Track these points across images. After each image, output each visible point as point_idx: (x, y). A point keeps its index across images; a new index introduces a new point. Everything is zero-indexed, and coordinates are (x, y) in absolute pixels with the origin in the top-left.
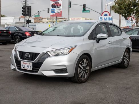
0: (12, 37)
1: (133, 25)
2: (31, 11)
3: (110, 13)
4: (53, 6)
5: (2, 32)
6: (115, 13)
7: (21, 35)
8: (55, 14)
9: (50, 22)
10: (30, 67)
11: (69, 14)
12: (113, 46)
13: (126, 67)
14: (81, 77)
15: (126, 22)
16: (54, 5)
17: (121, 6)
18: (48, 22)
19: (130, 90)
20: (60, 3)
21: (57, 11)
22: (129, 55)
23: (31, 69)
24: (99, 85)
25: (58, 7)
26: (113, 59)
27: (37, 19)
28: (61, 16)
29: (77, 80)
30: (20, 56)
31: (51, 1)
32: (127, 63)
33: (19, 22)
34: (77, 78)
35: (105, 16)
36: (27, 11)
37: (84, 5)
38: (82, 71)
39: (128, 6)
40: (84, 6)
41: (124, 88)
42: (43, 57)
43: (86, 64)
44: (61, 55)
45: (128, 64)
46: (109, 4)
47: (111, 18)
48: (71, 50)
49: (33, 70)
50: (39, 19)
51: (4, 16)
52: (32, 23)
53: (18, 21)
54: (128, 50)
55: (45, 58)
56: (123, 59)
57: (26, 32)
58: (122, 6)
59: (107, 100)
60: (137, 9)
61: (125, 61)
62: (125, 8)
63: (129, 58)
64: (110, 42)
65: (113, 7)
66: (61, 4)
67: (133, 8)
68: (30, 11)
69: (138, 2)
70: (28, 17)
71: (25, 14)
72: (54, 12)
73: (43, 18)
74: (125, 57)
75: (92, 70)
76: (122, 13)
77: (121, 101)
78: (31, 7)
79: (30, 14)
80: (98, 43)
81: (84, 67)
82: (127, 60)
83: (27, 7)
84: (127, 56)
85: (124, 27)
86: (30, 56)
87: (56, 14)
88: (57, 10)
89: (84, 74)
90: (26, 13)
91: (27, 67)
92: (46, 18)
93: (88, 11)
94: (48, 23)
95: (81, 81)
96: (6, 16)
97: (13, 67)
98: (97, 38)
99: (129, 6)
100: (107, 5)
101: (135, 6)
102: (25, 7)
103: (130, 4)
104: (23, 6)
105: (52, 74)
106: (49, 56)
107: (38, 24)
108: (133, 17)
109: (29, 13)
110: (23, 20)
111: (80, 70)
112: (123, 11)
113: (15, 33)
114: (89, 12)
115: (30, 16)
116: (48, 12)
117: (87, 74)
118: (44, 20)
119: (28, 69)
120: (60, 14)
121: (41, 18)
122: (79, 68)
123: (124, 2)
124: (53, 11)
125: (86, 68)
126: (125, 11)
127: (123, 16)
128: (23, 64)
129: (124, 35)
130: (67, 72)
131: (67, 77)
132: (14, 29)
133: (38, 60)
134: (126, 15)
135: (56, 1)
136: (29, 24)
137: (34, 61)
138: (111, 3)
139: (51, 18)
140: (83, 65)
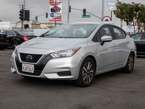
0: (10, 42)
2: (29, 16)
3: (111, 18)
4: (52, 10)
6: (117, 18)
7: (19, 39)
8: (54, 18)
9: (48, 27)
10: (31, 69)
11: (68, 18)
12: (118, 50)
13: (131, 71)
14: (85, 80)
15: (127, 28)
16: (54, 9)
19: (137, 94)
20: (59, 7)
21: (56, 15)
22: (133, 59)
23: (33, 72)
24: (104, 89)
25: (57, 12)
26: (117, 62)
27: (35, 24)
28: (60, 21)
30: (21, 58)
31: (50, 5)
32: (131, 67)
36: (25, 15)
37: (84, 10)
38: (86, 74)
39: (130, 10)
40: (84, 11)
41: (131, 92)
42: (46, 59)
43: (90, 67)
44: (65, 57)
45: (133, 69)
46: (110, 8)
48: (76, 51)
50: (37, 25)
52: (29, 28)
53: (15, 26)
54: (132, 54)
55: (48, 60)
56: (128, 63)
57: (24, 36)
58: (124, 10)
59: (113, 104)
60: (139, 13)
61: (129, 66)
62: (127, 13)
63: (133, 62)
64: (114, 44)
65: (115, 11)
67: (135, 12)
69: (141, 7)
70: (26, 21)
71: (23, 18)
72: (53, 17)
73: (41, 23)
74: (129, 61)
75: (96, 74)
76: (124, 18)
77: (128, 104)
78: (29, 11)
79: (28, 19)
80: (103, 45)
81: (88, 69)
82: (131, 64)
83: (25, 11)
84: (131, 60)
86: (32, 58)
87: (55, 18)
89: (89, 77)
91: (29, 70)
92: (44, 24)
93: (89, 16)
94: (46, 28)
95: (85, 85)
97: (13, 70)
98: (102, 40)
99: (131, 11)
100: (107, 9)
101: (137, 11)
102: (23, 11)
103: (132, 9)
104: (21, 10)
105: (55, 76)
106: (52, 58)
107: (36, 29)
109: (27, 17)
110: (20, 26)
111: (84, 73)
112: (125, 15)
113: (13, 37)
115: (29, 20)
116: (47, 17)
117: (92, 77)
118: (41, 26)
119: (30, 72)
120: (60, 19)
121: (39, 23)
122: (83, 71)
123: (126, 6)
124: (52, 15)
125: (91, 71)
126: (126, 15)
127: (125, 21)
128: (25, 67)
129: (128, 38)
130: (70, 75)
131: (71, 80)
132: (12, 34)
133: (41, 63)
134: (128, 19)
135: (56, 5)
136: (26, 29)
137: (36, 63)
138: (112, 7)
139: (49, 23)
140: (87, 68)
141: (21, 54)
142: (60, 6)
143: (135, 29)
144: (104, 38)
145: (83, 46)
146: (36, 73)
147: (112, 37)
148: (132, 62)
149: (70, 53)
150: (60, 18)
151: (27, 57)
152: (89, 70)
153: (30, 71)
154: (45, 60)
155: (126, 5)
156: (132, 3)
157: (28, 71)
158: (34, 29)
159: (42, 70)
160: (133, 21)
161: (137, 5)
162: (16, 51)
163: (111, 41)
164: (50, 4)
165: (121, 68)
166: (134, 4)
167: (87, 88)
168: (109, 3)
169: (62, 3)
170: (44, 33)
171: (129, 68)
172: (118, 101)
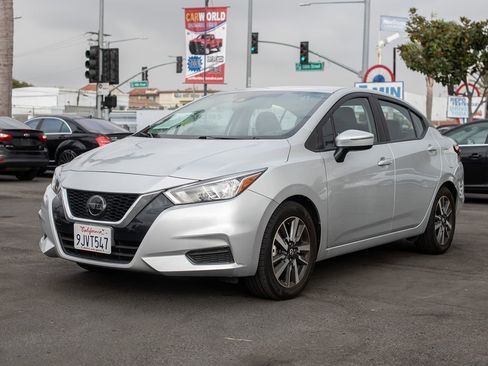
0: (51, 155)
1: (473, 111)
2: (117, 66)
3: (392, 71)
4: (195, 47)
5: (15, 137)
7: (81, 146)
8: (201, 75)
10: (104, 242)
11: (249, 74)
13: (443, 248)
14: (283, 277)
15: (450, 104)
16: (199, 43)
17: (429, 47)
18: (177, 106)
19: (450, 321)
20: (216, 37)
21: (208, 64)
22: (453, 207)
23: (108, 251)
24: (343, 306)
25: (211, 52)
26: (395, 218)
27: (142, 96)
28: (221, 82)
29: (268, 289)
30: (71, 206)
31: (187, 31)
32: (446, 235)
33: (75, 104)
34: (269, 281)
35: (375, 81)
36: (102, 65)
37: (302, 46)
38: (283, 257)
39: (453, 44)
40: (304, 48)
41: (432, 315)
42: (150, 207)
43: (300, 235)
44: (213, 200)
45: (451, 240)
46: (390, 39)
47: (399, 88)
48: (247, 183)
49: (117, 254)
50: (148, 96)
51: (25, 85)
52: (122, 108)
53: (73, 103)
54: (448, 190)
55: (157, 212)
56: (432, 220)
57: (98, 135)
58: (435, 46)
59: (366, 353)
60: (485, 55)
61: (438, 229)
62: (445, 53)
63: (452, 218)
64: (382, 159)
65: (402, 48)
66: (221, 40)
67: (472, 51)
68: (113, 67)
70: (106, 85)
71: (98, 74)
72: (199, 69)
73: (161, 90)
74: (439, 213)
75: (321, 256)
76: (434, 69)
77: (416, 355)
78: (117, 50)
79: (113, 76)
80: (342, 161)
81: (292, 242)
82: (444, 224)
83: (104, 51)
84: (444, 210)
85: (445, 119)
86: (104, 206)
87: (205, 74)
88: (206, 62)
89: (293, 268)
90: (101, 73)
91: (95, 244)
92: (171, 92)
93: (319, 66)
94: (176, 108)
95: (280, 293)
96: (31, 86)
97: (47, 245)
98: (339, 145)
99: (460, 45)
100: (381, 43)
101: (479, 46)
102: (98, 53)
103: (462, 39)
104: (91, 48)
105: (181, 265)
106: (170, 204)
107: (144, 111)
108: (473, 83)
109: (112, 71)
110: (90, 100)
111: (278, 254)
112: (437, 62)
113: (62, 139)
114: (321, 68)
115: (116, 82)
116: (179, 70)
117: (304, 268)
118: (163, 100)
119: (100, 250)
120: (219, 76)
121: (155, 92)
122: (274, 247)
123: (440, 31)
124: (194, 63)
125: (300, 248)
126: (443, 62)
127: (438, 80)
128: (82, 234)
129: (433, 139)
130: (231, 260)
131: (233, 278)
132: (59, 128)
133: (134, 220)
134: (450, 76)
135: (206, 29)
136: (110, 111)
137: (119, 222)
138: (397, 36)
139: (187, 92)
140: (288, 238)
141: (70, 192)
142: (219, 33)
143: (474, 109)
144: (345, 137)
145: (272, 164)
146: (120, 254)
147: (372, 135)
148: (448, 218)
149: (228, 189)
150: (219, 73)
151: (91, 203)
152: (293, 245)
153: (100, 248)
154: (149, 212)
155: (441, 27)
156: (463, 19)
157: (92, 247)
158: (138, 112)
159: (138, 244)
160: (465, 81)
161: (479, 26)
162: (57, 184)
163: (369, 147)
164: (187, 28)
165: (409, 239)
166: (467, 22)
167: (289, 302)
168: (385, 21)
169: (225, 25)
170: (151, 124)
171: (438, 238)
172: (384, 345)
